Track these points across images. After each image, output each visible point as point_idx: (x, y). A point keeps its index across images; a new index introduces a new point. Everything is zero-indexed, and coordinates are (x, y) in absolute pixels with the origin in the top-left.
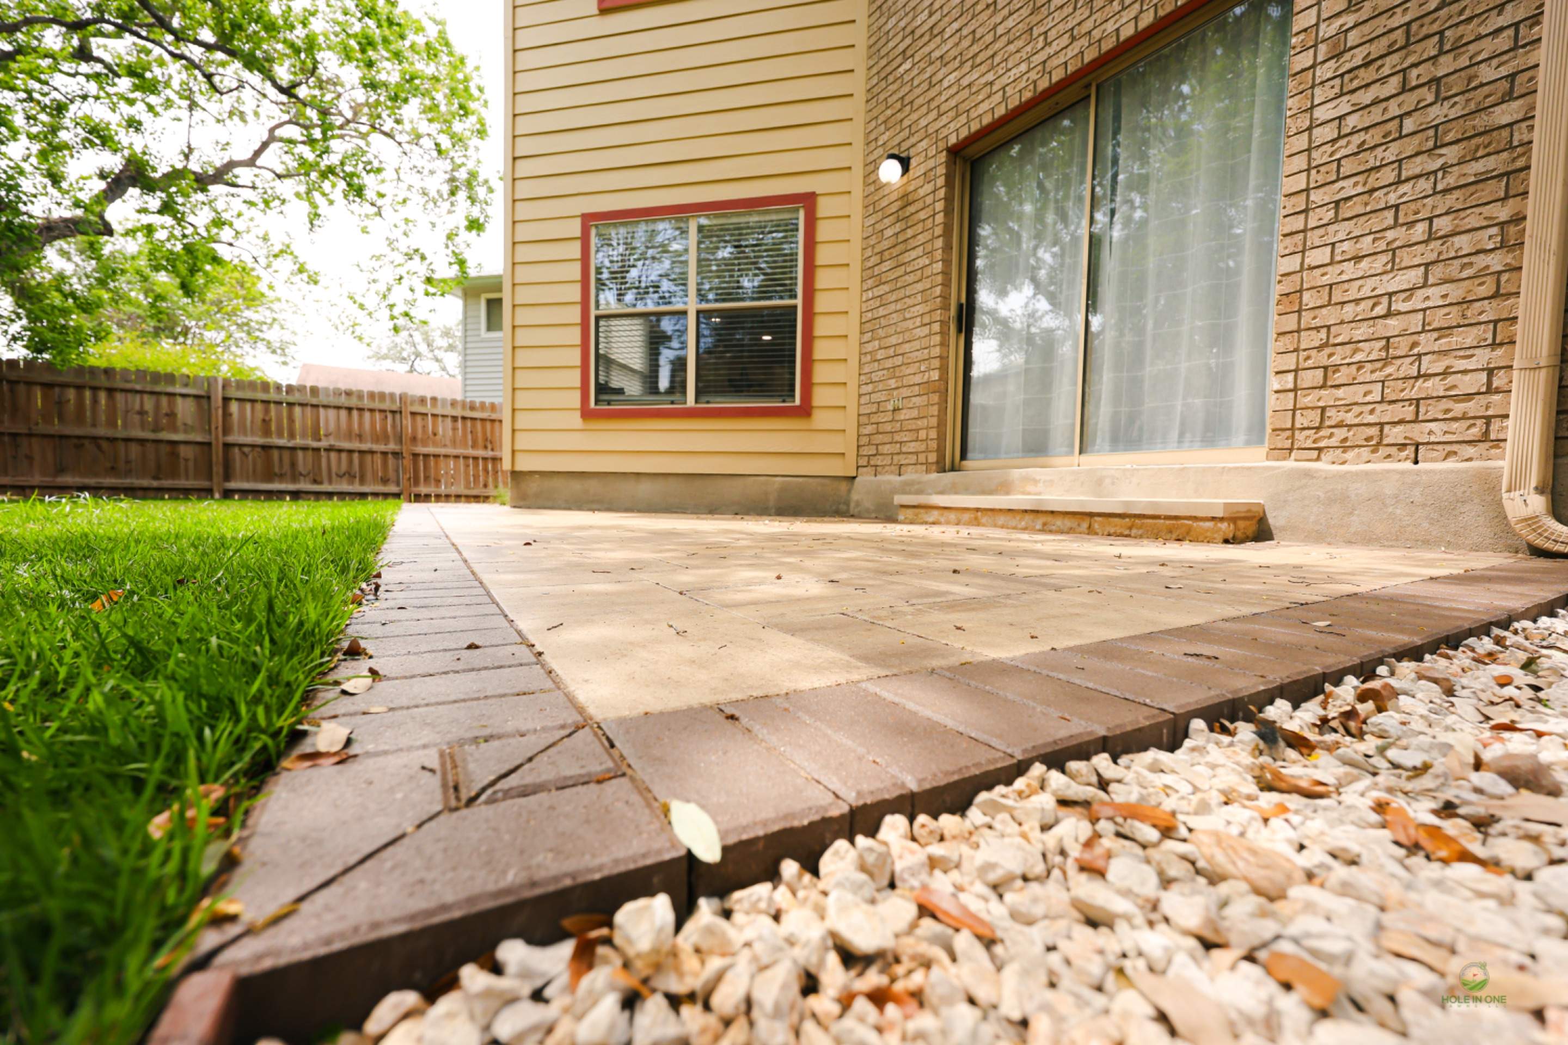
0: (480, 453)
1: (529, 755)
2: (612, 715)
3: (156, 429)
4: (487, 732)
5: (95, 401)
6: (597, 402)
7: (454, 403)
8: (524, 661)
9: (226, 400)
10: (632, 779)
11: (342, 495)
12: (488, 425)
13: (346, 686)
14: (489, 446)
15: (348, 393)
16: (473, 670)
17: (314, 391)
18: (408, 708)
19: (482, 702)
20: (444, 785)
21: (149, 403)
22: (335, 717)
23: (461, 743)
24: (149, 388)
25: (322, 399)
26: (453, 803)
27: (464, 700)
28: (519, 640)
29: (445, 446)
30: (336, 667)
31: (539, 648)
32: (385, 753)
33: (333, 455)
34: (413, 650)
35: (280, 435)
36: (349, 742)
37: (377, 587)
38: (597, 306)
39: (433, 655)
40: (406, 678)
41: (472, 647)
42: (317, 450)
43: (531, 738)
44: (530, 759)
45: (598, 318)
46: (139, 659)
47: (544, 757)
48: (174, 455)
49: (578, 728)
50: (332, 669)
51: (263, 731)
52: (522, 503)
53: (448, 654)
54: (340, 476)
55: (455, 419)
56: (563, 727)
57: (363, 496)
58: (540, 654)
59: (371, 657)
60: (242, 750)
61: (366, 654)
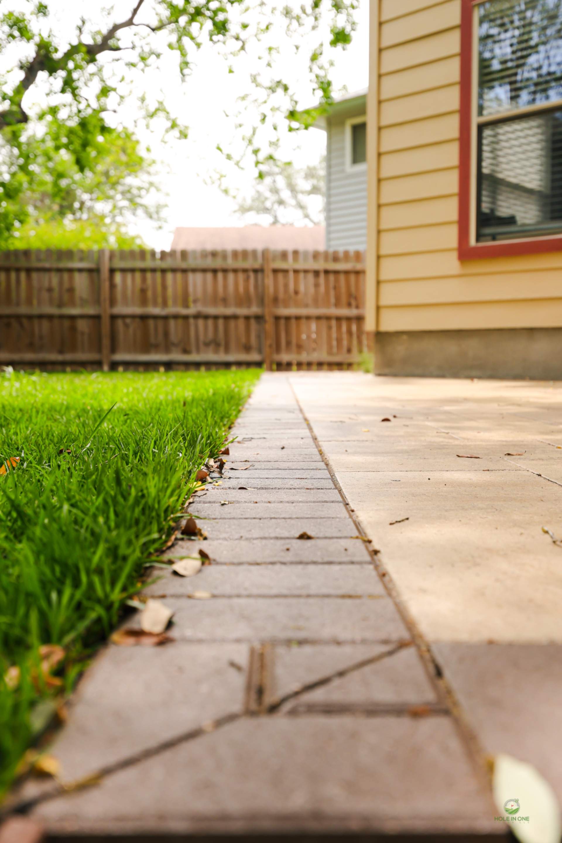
0: (344, 312)
2: (446, 636)
3: (60, 305)
4: (302, 635)
5: (18, 281)
6: (479, 237)
7: (316, 255)
8: (355, 559)
9: (112, 271)
10: (457, 722)
11: (209, 365)
12: (352, 277)
13: (178, 567)
14: (353, 303)
15: (214, 254)
16: (300, 563)
17: (184, 254)
18: (230, 597)
19: (302, 600)
20: (248, 687)
21: (55, 279)
22: (163, 597)
23: (274, 642)
24: (55, 265)
25: (191, 263)
26: (253, 706)
27: (285, 596)
28: (356, 533)
29: (306, 306)
30: (173, 545)
31: (376, 545)
32: (200, 641)
33: (201, 322)
34: (246, 535)
35: (155, 304)
36: (170, 624)
37: (221, 466)
39: (264, 542)
40: (233, 564)
41: (304, 537)
42: (186, 318)
43: (347, 650)
44: (341, 674)
45: (481, 127)
46: (19, 523)
47: (356, 675)
48: (73, 329)
49: (402, 645)
50: (169, 548)
51: (99, 601)
52: (386, 371)
53: (280, 542)
54: (207, 344)
55: (316, 273)
56: (385, 642)
57: (227, 365)
58: (376, 552)
59: (205, 539)
60: (82, 617)
61: (201, 535)
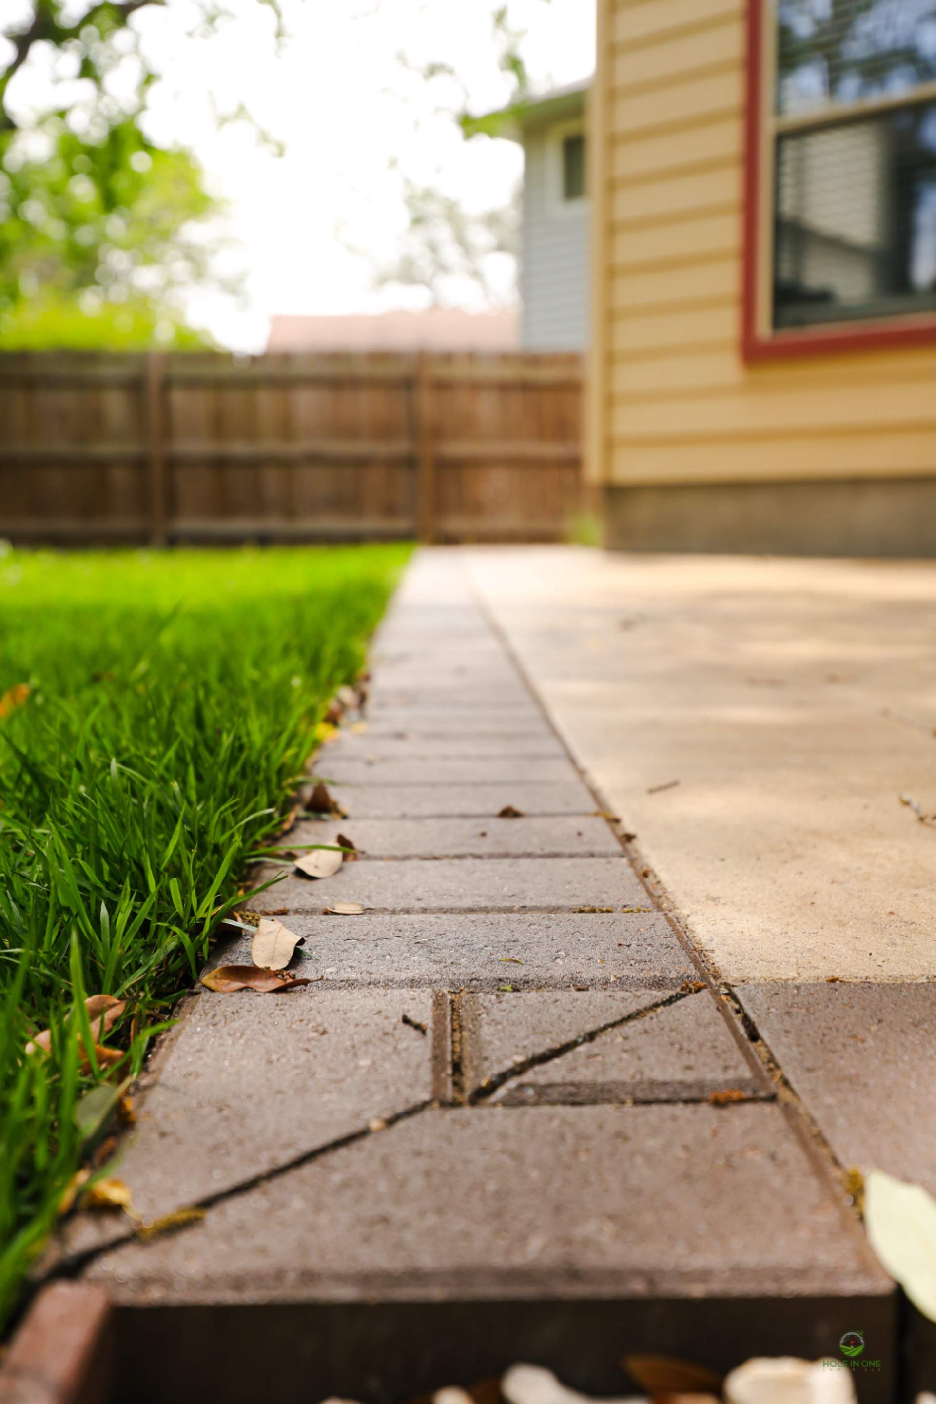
1: (590, 1027)
2: (759, 972)
3: (82, 440)
4: (519, 972)
6: (777, 322)
7: (505, 359)
8: (597, 849)
10: (789, 1111)
13: (304, 863)
16: (506, 856)
18: (394, 912)
19: (514, 916)
20: (437, 1058)
22: (283, 913)
23: (474, 985)
26: (449, 1092)
27: (486, 910)
28: (592, 807)
29: (489, 439)
30: (292, 830)
31: (628, 826)
32: (351, 984)
34: (411, 810)
35: (239, 438)
36: (297, 957)
37: (362, 699)
38: (779, 110)
39: (444, 822)
40: (394, 858)
41: (508, 813)
42: (288, 462)
43: (597, 996)
44: (591, 1037)
45: (780, 139)
46: (36, 793)
47: (615, 1036)
48: (103, 483)
49: (687, 990)
50: (287, 833)
51: (178, 921)
52: (624, 544)
53: (468, 824)
55: (505, 387)
56: (658, 983)
58: (629, 838)
59: (345, 817)
60: (150, 948)
61: (338, 811)
